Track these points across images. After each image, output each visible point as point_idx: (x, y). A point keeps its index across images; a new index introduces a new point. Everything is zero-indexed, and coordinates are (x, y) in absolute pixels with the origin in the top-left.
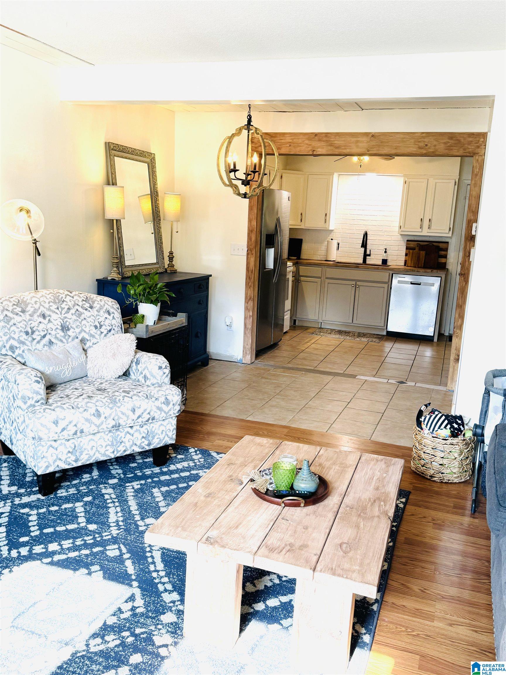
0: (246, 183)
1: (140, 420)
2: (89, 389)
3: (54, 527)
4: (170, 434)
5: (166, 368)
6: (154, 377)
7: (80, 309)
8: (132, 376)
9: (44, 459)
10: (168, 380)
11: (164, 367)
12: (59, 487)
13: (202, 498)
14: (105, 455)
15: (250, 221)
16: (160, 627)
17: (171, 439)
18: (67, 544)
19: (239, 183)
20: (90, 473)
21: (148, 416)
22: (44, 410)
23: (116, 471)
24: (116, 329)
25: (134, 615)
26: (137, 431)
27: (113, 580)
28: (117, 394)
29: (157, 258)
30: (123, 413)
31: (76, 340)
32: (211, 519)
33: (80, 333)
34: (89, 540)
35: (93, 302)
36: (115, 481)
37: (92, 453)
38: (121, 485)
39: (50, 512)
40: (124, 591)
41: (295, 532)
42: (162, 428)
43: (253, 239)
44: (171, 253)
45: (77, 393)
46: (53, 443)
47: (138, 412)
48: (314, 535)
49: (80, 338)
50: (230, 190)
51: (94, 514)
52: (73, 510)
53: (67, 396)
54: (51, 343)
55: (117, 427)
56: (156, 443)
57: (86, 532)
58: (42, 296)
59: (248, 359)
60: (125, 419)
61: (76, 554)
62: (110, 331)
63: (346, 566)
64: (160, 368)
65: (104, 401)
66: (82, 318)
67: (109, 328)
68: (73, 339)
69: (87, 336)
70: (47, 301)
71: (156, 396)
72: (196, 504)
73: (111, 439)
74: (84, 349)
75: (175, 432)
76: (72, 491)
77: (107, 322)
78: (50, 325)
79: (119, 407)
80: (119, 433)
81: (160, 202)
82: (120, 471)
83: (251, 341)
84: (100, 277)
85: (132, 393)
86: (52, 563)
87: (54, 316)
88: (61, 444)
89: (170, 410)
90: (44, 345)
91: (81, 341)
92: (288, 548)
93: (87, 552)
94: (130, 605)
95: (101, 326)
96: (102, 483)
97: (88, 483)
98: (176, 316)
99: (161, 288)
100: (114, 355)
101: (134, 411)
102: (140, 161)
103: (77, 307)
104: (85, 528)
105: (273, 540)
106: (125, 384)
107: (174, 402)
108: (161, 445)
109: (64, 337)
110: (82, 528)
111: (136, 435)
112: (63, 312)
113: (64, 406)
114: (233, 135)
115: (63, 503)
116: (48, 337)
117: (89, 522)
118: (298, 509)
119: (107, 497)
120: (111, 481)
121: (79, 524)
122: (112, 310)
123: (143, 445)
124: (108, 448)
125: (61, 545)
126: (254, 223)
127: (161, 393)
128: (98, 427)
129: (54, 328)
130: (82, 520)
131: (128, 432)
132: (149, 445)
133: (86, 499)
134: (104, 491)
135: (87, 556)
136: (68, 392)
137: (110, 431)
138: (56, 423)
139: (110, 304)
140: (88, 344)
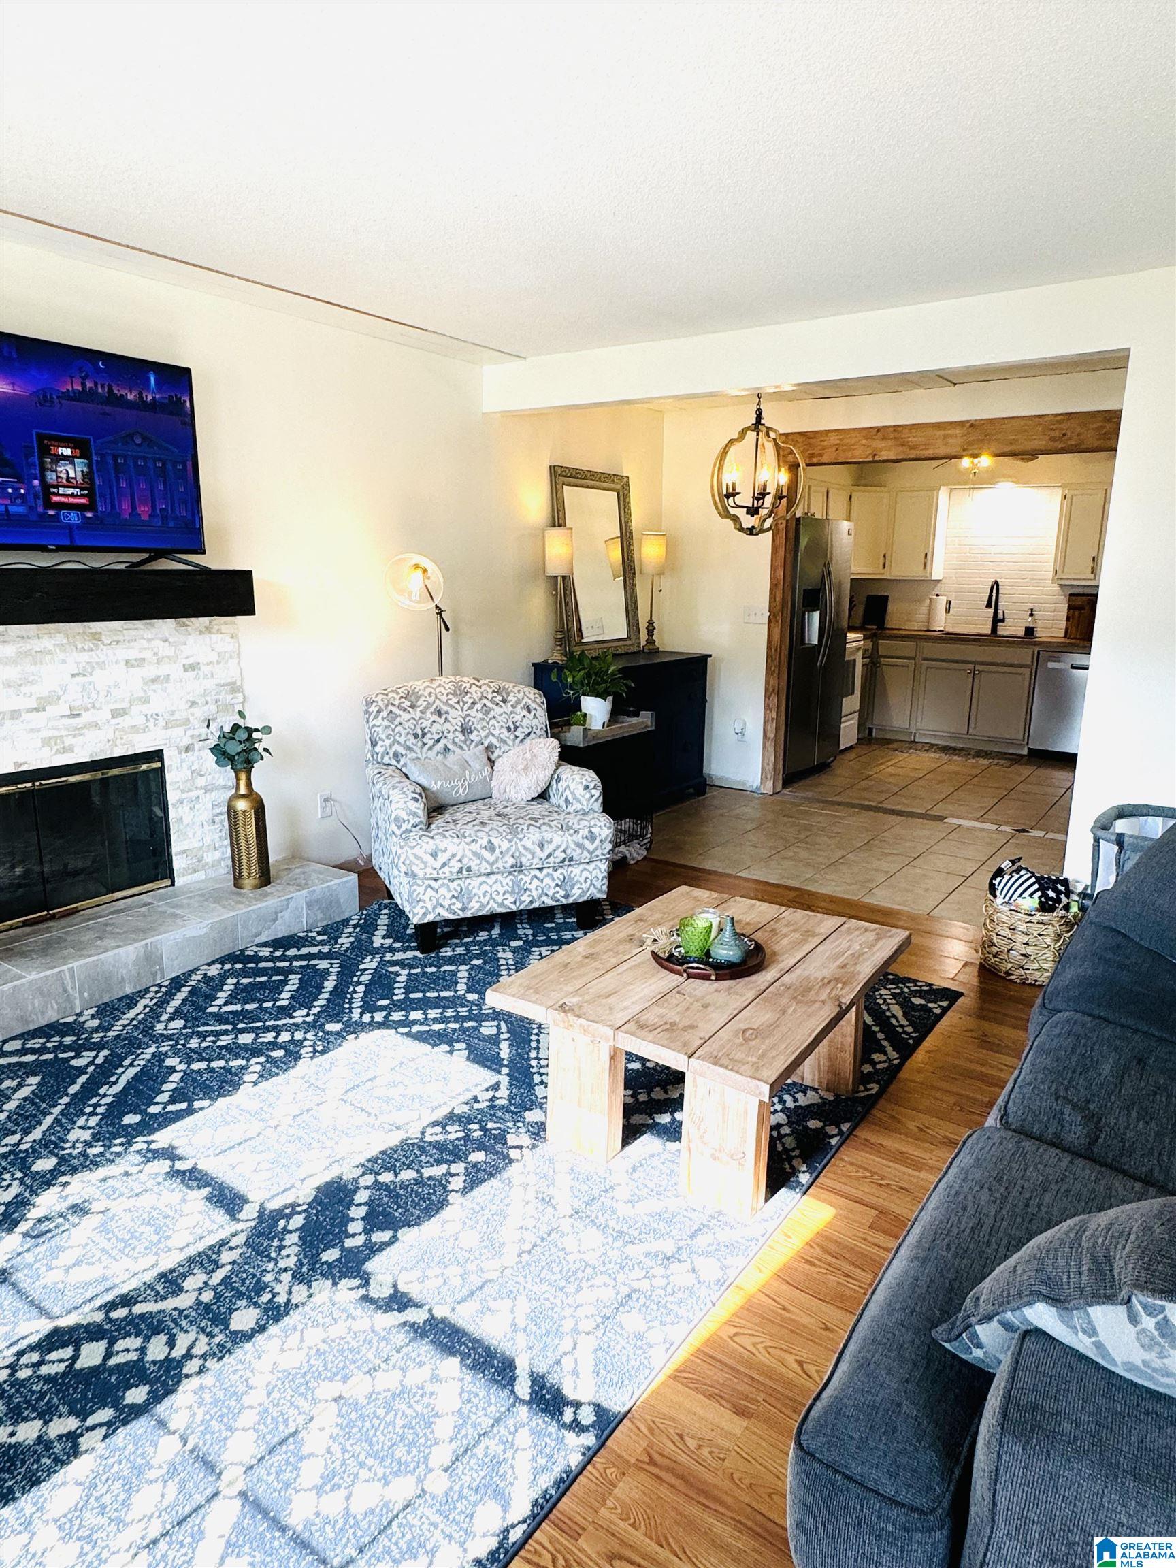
0: (752, 511)
1: (551, 859)
2: (486, 813)
3: (424, 992)
4: (598, 884)
5: (595, 788)
6: (578, 801)
7: (489, 704)
8: (553, 800)
9: (421, 904)
10: (598, 806)
11: (592, 786)
12: (445, 945)
13: (579, 958)
14: (502, 905)
15: (773, 568)
16: (520, 1124)
17: (600, 891)
18: (433, 1013)
19: (741, 513)
20: (490, 931)
21: (563, 855)
22: (420, 837)
23: (525, 931)
24: (538, 732)
25: (492, 1107)
26: (548, 875)
27: (478, 1063)
28: (520, 821)
29: (629, 631)
30: (525, 848)
31: (481, 747)
32: (578, 983)
33: (486, 737)
34: (463, 1012)
35: (508, 694)
36: (520, 943)
37: (485, 901)
38: (525, 950)
39: (424, 974)
40: (487, 1077)
41: (688, 1009)
42: (585, 874)
43: (778, 599)
44: (651, 623)
45: (468, 818)
46: (432, 883)
47: (549, 849)
48: (713, 1015)
49: (486, 744)
50: (729, 523)
51: (478, 982)
52: (454, 974)
53: (455, 821)
54: (446, 749)
55: (518, 867)
56: (577, 895)
57: (463, 1001)
58: (440, 685)
59: (769, 787)
60: (530, 856)
61: (442, 1026)
62: (529, 735)
63: (739, 1055)
64: (587, 787)
65: (501, 830)
66: (491, 716)
67: (527, 731)
68: (477, 746)
69: (495, 742)
70: (445, 693)
71: (576, 827)
72: (566, 965)
73: (511, 884)
74: (489, 759)
75: (605, 881)
76: (460, 950)
77: (525, 722)
78: (447, 725)
79: (521, 840)
80: (521, 876)
81: (635, 547)
82: (530, 932)
83: (773, 758)
84: (539, 660)
85: (541, 822)
86: (407, 1034)
87: (453, 713)
88: (443, 885)
89: (596, 849)
90: (438, 753)
91: (487, 748)
92: (668, 1026)
93: (456, 1026)
94: (491, 1094)
95: (516, 728)
96: (502, 945)
97: (485, 943)
98: (637, 716)
99: (613, 674)
100: (526, 769)
101: (541, 846)
102: (604, 489)
103: (484, 701)
104: (463, 998)
105: (651, 1017)
106: (537, 809)
107: (603, 837)
108: (585, 898)
109: (465, 742)
110: (459, 997)
111: (547, 881)
112: (466, 707)
113: (447, 834)
114: (731, 442)
115: (444, 965)
116: (443, 741)
117: (470, 990)
118: (707, 982)
119: (502, 962)
120: (514, 944)
121: (456, 991)
122: (533, 706)
123: (557, 896)
124: (507, 895)
125: (425, 1014)
126: (780, 573)
127: (584, 823)
128: (492, 864)
129: (452, 729)
130: (461, 987)
131: (535, 876)
132: (566, 896)
133: (475, 962)
134: (500, 955)
135: (454, 1030)
136: (458, 816)
137: (510, 873)
138: (434, 855)
139: (532, 696)
140: (497, 753)
